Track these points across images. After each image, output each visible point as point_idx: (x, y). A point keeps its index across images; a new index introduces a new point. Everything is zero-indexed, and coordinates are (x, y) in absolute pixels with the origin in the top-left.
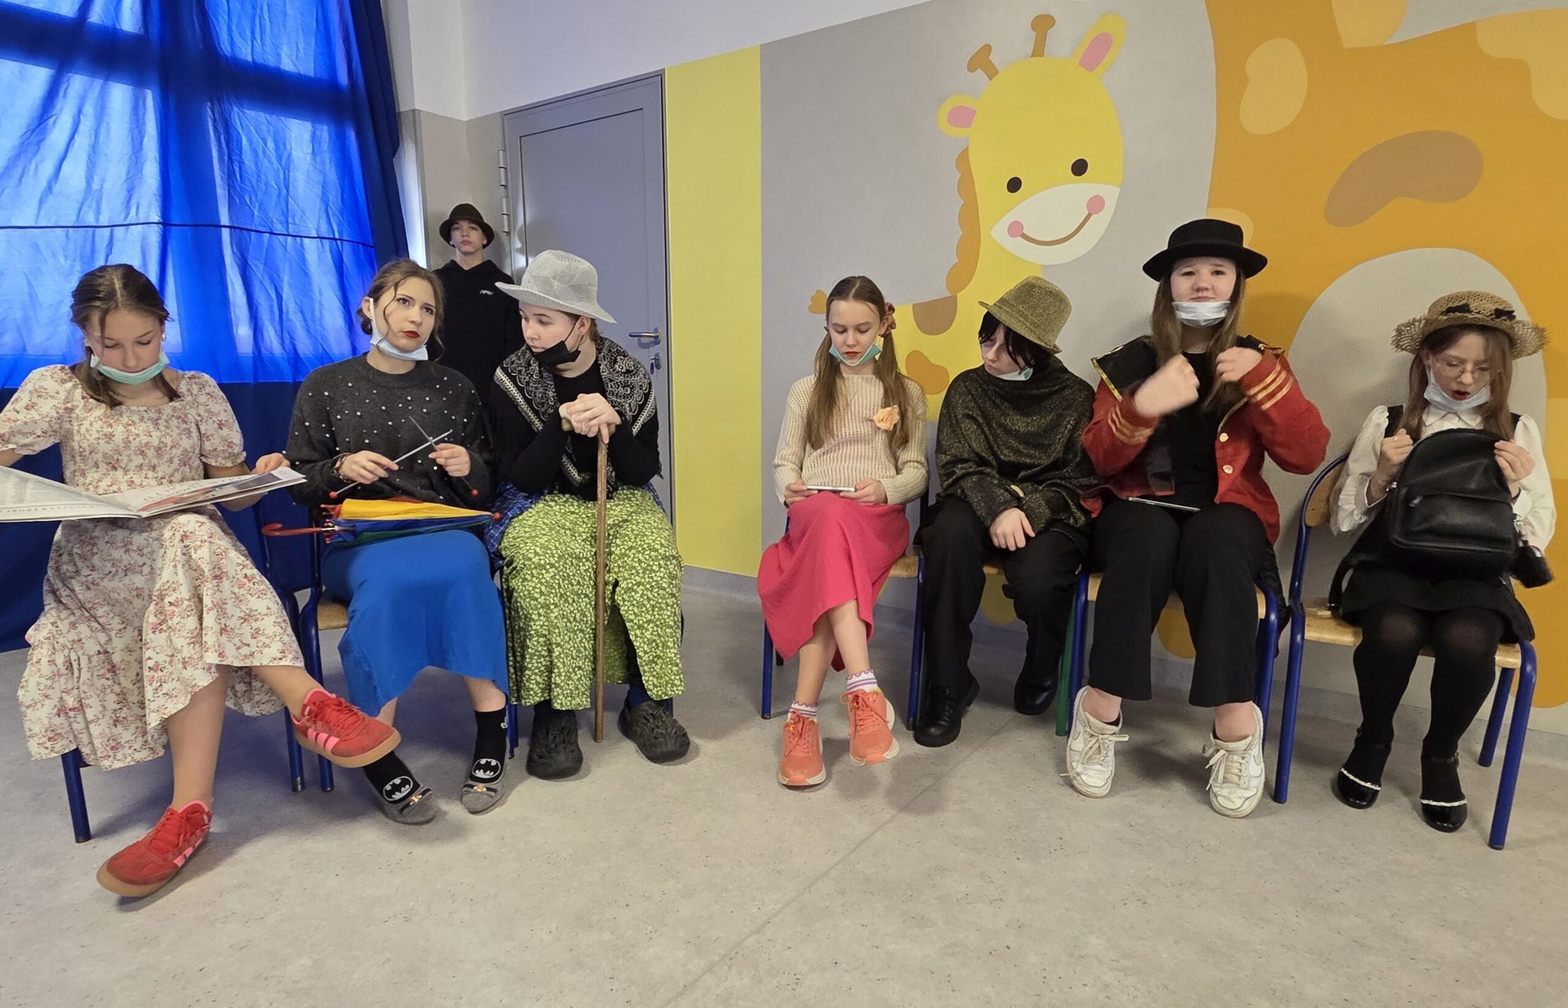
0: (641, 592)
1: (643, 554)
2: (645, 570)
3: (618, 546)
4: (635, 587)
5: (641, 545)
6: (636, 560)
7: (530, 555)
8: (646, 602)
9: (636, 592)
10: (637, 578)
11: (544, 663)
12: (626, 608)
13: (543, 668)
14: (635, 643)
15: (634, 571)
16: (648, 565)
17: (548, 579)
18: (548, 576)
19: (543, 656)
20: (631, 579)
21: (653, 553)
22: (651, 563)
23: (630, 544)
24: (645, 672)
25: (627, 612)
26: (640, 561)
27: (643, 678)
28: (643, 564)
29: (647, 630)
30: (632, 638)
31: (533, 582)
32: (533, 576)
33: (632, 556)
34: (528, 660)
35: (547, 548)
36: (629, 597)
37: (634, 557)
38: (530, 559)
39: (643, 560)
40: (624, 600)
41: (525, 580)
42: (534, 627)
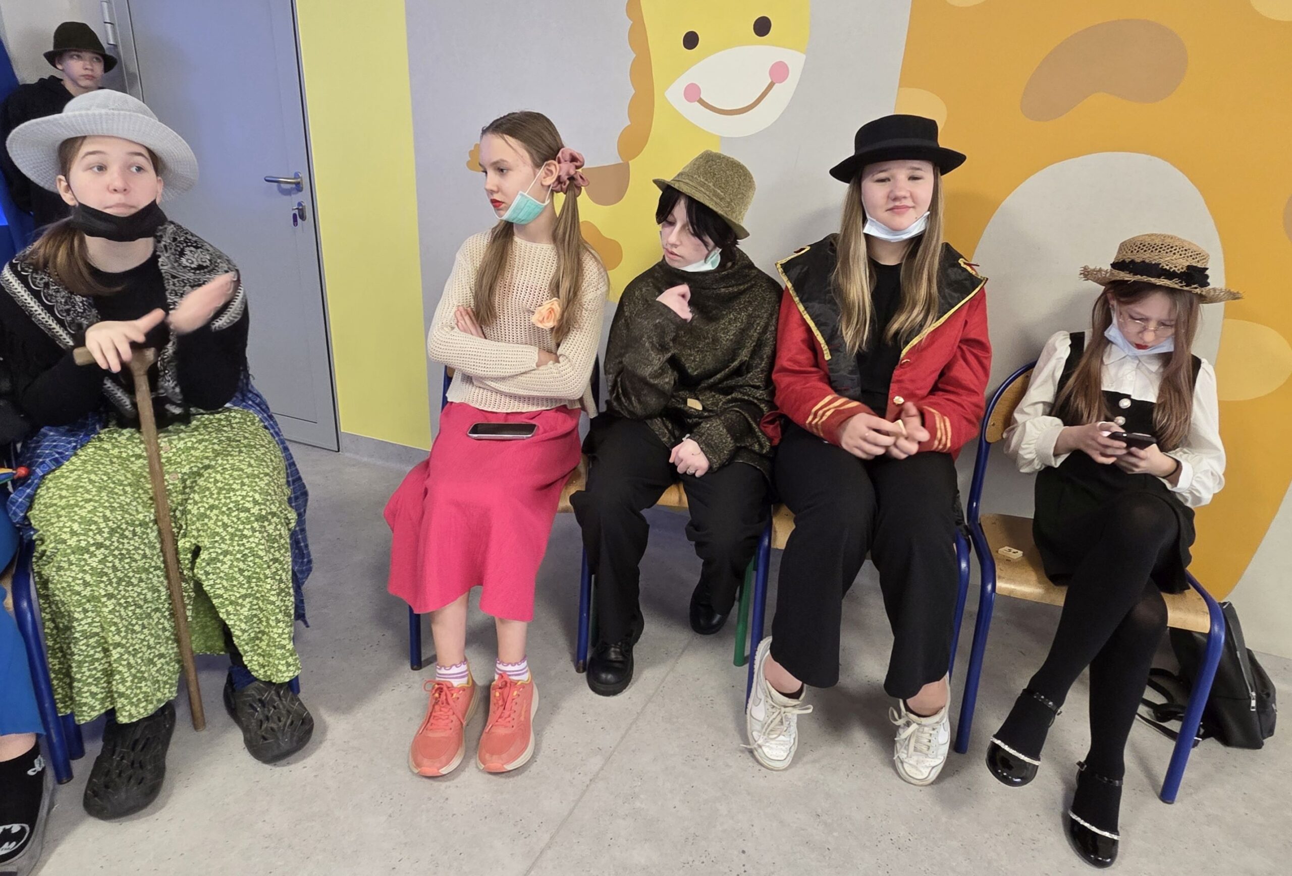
0: (229, 563)
1: (228, 516)
2: (233, 535)
3: (196, 503)
4: (221, 557)
5: (225, 504)
6: (220, 523)
7: (64, 536)
8: (238, 575)
9: (223, 563)
10: (223, 546)
11: (100, 668)
12: (211, 582)
13: (99, 675)
14: (227, 622)
15: (217, 538)
16: (237, 530)
17: (94, 565)
18: (94, 562)
19: (97, 660)
20: (214, 547)
21: (242, 515)
22: (241, 527)
23: (211, 501)
24: (246, 652)
25: (212, 586)
26: (225, 526)
27: (244, 659)
28: (229, 529)
29: (242, 606)
30: (223, 616)
31: (72, 571)
32: (71, 564)
33: (215, 518)
34: (75, 670)
35: (91, 522)
36: (214, 568)
37: (217, 520)
38: (64, 542)
39: (229, 523)
40: (207, 573)
41: (60, 568)
42: (79, 629)
